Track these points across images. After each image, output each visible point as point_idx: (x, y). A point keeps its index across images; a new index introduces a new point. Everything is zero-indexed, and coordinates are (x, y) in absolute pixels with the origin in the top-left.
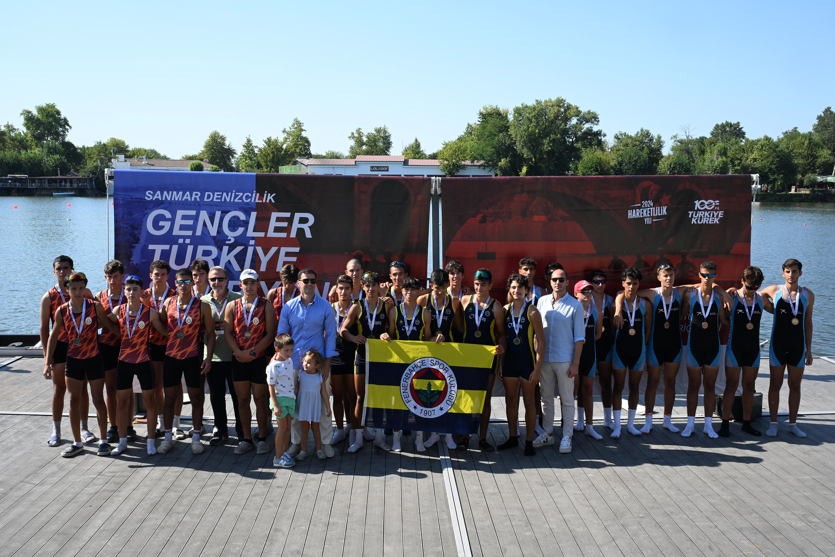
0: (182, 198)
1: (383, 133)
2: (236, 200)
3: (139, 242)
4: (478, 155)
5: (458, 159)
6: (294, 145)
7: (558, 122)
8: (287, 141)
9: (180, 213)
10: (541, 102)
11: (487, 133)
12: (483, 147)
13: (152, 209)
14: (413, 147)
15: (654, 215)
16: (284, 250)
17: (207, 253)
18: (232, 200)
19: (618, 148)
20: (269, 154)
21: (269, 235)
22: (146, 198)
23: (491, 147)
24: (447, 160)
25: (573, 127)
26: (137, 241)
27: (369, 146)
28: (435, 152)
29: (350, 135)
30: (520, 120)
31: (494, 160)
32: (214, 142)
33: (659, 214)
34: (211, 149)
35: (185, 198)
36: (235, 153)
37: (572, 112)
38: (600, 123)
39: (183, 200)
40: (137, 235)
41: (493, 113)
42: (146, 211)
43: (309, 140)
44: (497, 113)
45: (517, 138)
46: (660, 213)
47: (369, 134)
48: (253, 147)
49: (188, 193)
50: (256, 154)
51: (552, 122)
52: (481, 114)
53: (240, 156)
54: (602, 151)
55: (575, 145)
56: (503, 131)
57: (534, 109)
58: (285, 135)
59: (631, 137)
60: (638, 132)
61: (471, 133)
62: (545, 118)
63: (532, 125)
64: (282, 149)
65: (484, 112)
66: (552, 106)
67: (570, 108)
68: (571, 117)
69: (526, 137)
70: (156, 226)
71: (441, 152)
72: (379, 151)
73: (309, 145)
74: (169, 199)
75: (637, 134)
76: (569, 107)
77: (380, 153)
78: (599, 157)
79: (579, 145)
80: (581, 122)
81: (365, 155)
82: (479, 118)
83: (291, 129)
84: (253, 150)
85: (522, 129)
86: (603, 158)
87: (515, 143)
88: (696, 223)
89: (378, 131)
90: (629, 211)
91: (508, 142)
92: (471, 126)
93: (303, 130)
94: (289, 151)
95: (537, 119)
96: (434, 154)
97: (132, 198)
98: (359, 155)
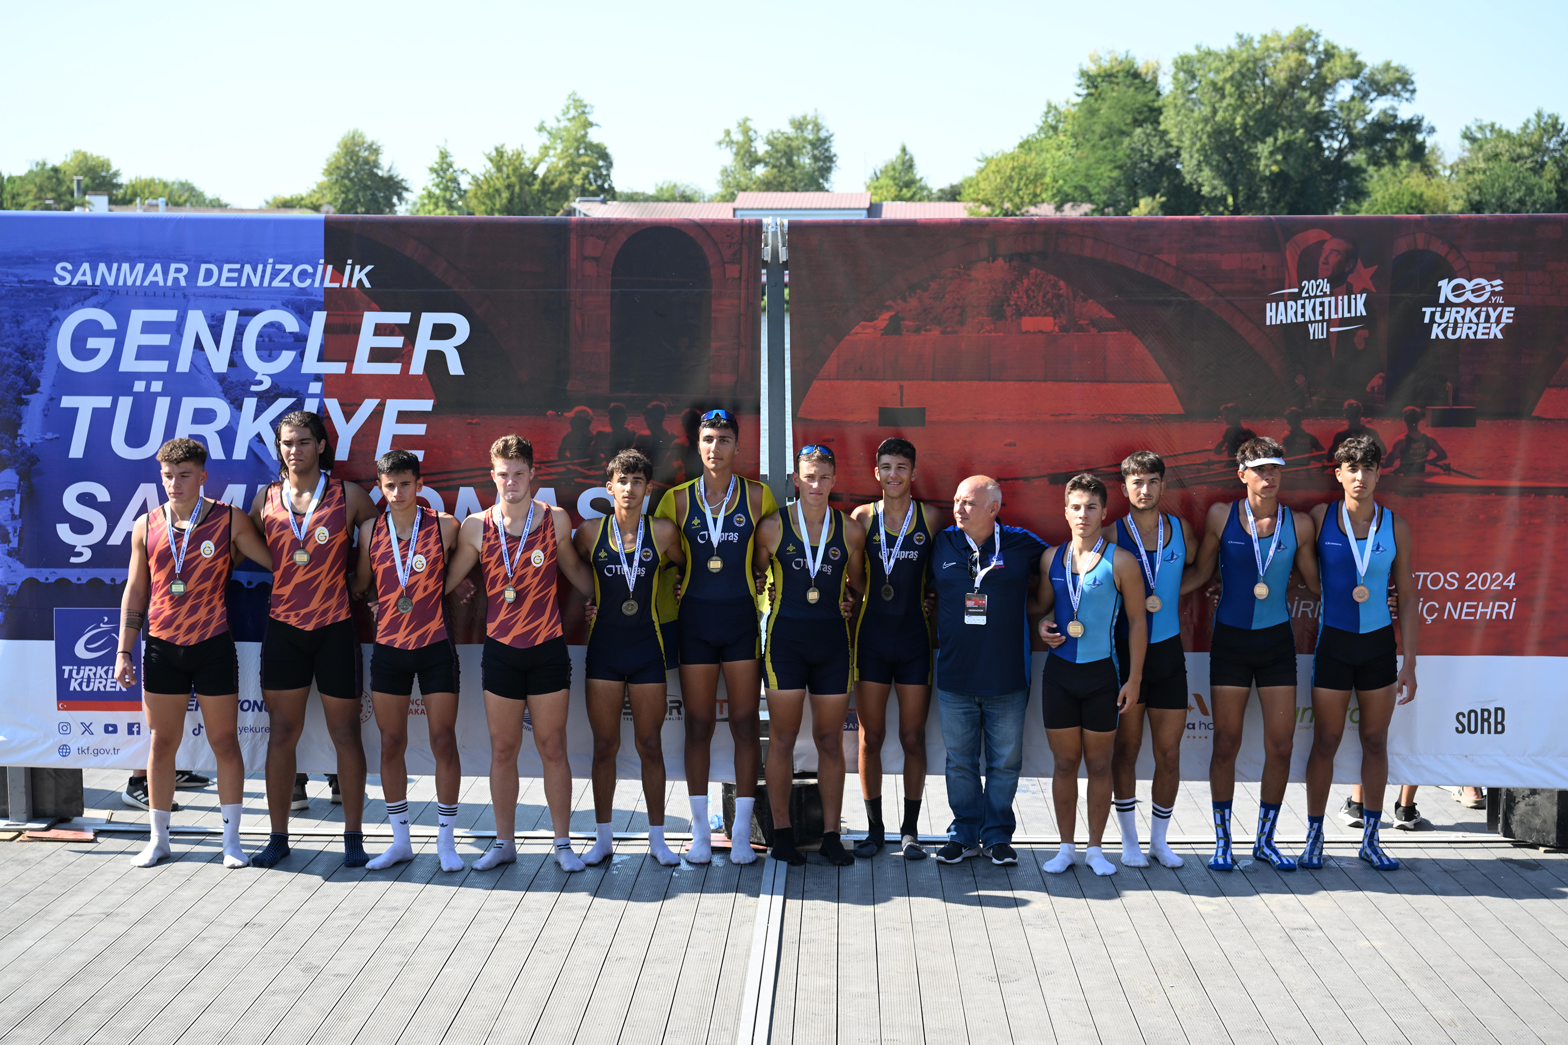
0: (143, 280)
1: (813, 130)
2: (276, 283)
3: (39, 389)
4: (1076, 188)
5: (1017, 200)
6: (566, 166)
7: (1298, 94)
8: (547, 155)
9: (138, 317)
10: (1252, 39)
11: (1098, 128)
12: (1089, 167)
13: (70, 308)
14: (894, 169)
15: (1334, 316)
16: (394, 406)
17: (203, 416)
18: (266, 284)
19: (1471, 165)
20: (498, 191)
21: (355, 371)
22: (56, 280)
23: (1109, 167)
24: (989, 204)
25: (1341, 109)
26: (33, 386)
27: (774, 166)
28: (955, 182)
29: (721, 136)
30: (1191, 92)
31: (1119, 202)
32: (351, 158)
33: (1347, 315)
34: (343, 178)
35: (150, 278)
36: (407, 189)
37: (1336, 66)
38: (1417, 95)
39: (146, 283)
40: (34, 373)
41: (1118, 72)
42: (54, 314)
43: (609, 151)
44: (1128, 72)
45: (1182, 141)
46: (1349, 311)
47: (773, 133)
48: (455, 171)
49: (157, 267)
50: (465, 191)
51: (1283, 95)
52: (1084, 74)
53: (422, 198)
54: (1426, 174)
55: (1349, 157)
56: (1145, 121)
57: (1231, 57)
58: (544, 139)
59: (1508, 135)
60: (1528, 121)
61: (1055, 129)
62: (1264, 85)
63: (1225, 103)
64: (535, 177)
65: (1093, 69)
66: (1283, 50)
67: (1332, 56)
68: (1336, 81)
69: (1209, 136)
70: (81, 351)
71: (971, 182)
72: (801, 181)
73: (610, 165)
74: (110, 282)
75: (1526, 126)
76: (1329, 54)
77: (806, 185)
78: (1418, 193)
79: (1357, 158)
80: (1365, 95)
81: (760, 190)
82: (1079, 85)
83: (559, 121)
84: (454, 180)
85: (1196, 114)
86: (1429, 193)
87: (1178, 154)
88: (1441, 336)
89: (799, 125)
90: (1268, 305)
91: (1159, 152)
92: (1056, 108)
93: (591, 125)
94: (552, 183)
95: (1238, 86)
96: (952, 187)
97: (20, 282)
98: (744, 190)
